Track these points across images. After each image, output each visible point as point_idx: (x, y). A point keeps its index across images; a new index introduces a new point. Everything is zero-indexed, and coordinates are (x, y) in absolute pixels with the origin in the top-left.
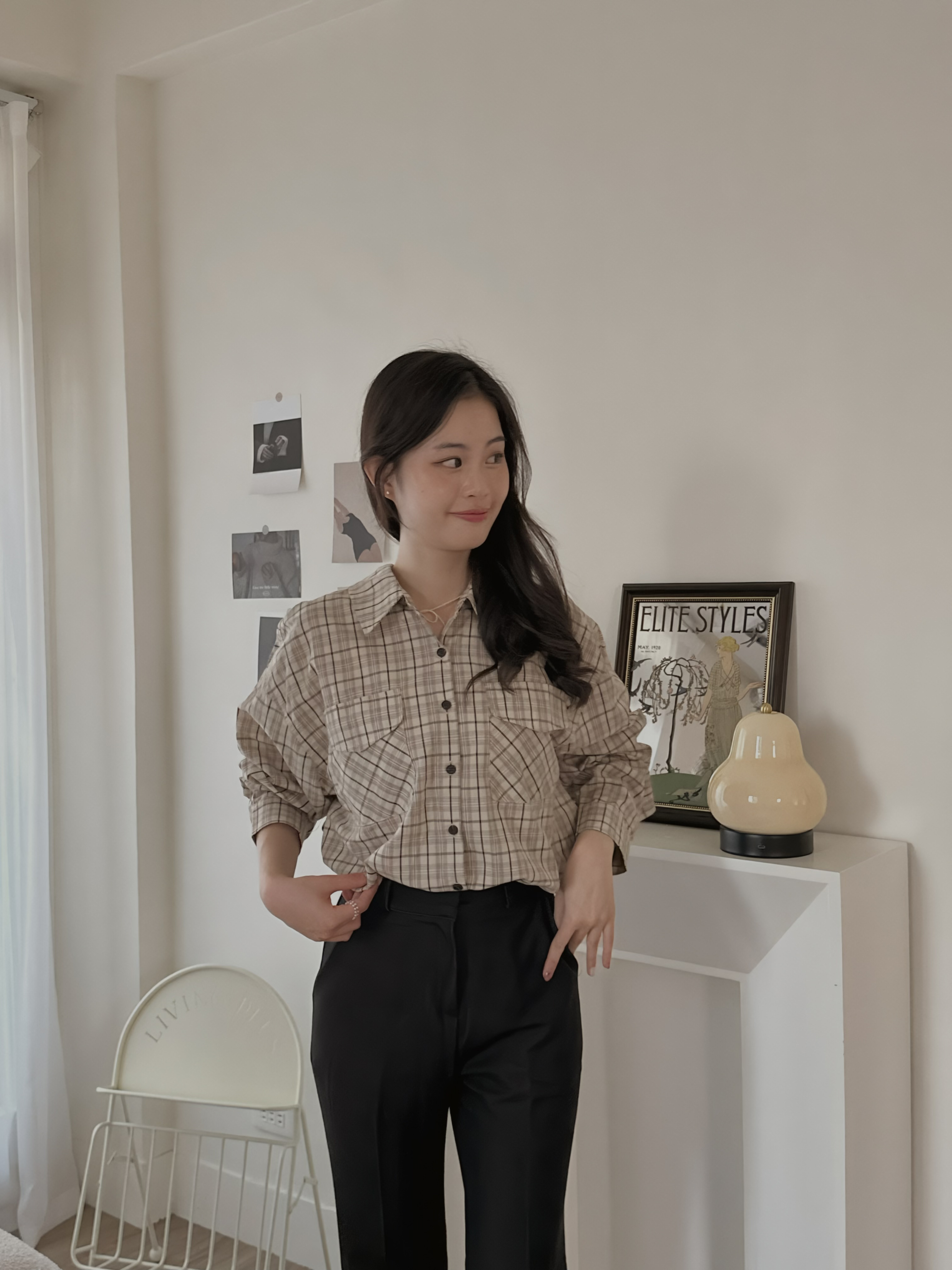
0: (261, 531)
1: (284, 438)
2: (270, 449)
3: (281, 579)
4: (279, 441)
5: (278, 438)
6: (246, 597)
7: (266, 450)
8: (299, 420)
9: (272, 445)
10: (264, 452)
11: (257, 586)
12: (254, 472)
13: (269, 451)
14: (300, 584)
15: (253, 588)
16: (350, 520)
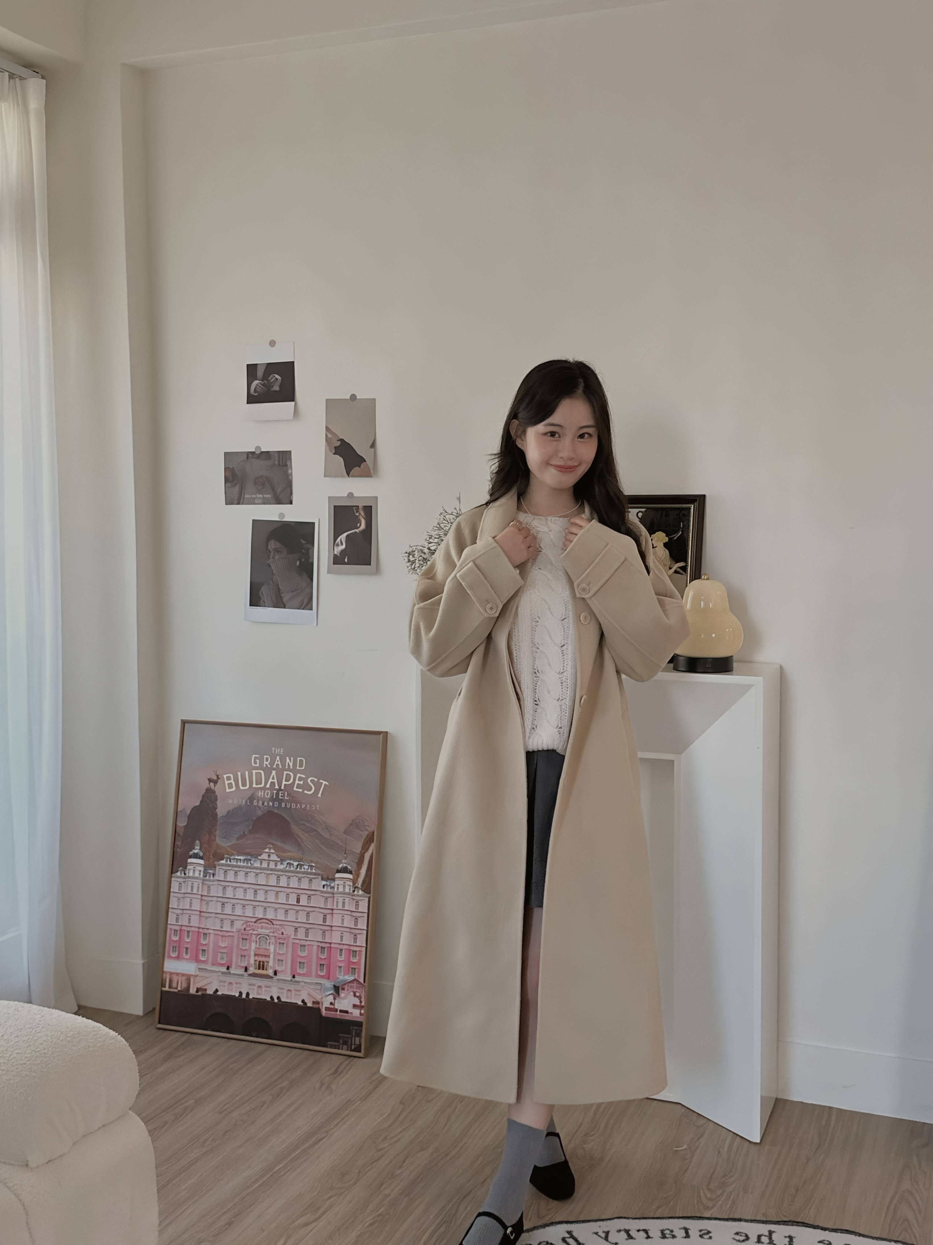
0: (254, 450)
1: (277, 376)
2: (263, 385)
3: (273, 489)
4: (272, 379)
5: (271, 376)
6: (238, 504)
7: (259, 384)
8: (293, 362)
9: (265, 381)
10: (257, 387)
11: (249, 495)
12: (247, 403)
13: (262, 386)
14: (291, 494)
15: (245, 496)
16: (340, 444)
